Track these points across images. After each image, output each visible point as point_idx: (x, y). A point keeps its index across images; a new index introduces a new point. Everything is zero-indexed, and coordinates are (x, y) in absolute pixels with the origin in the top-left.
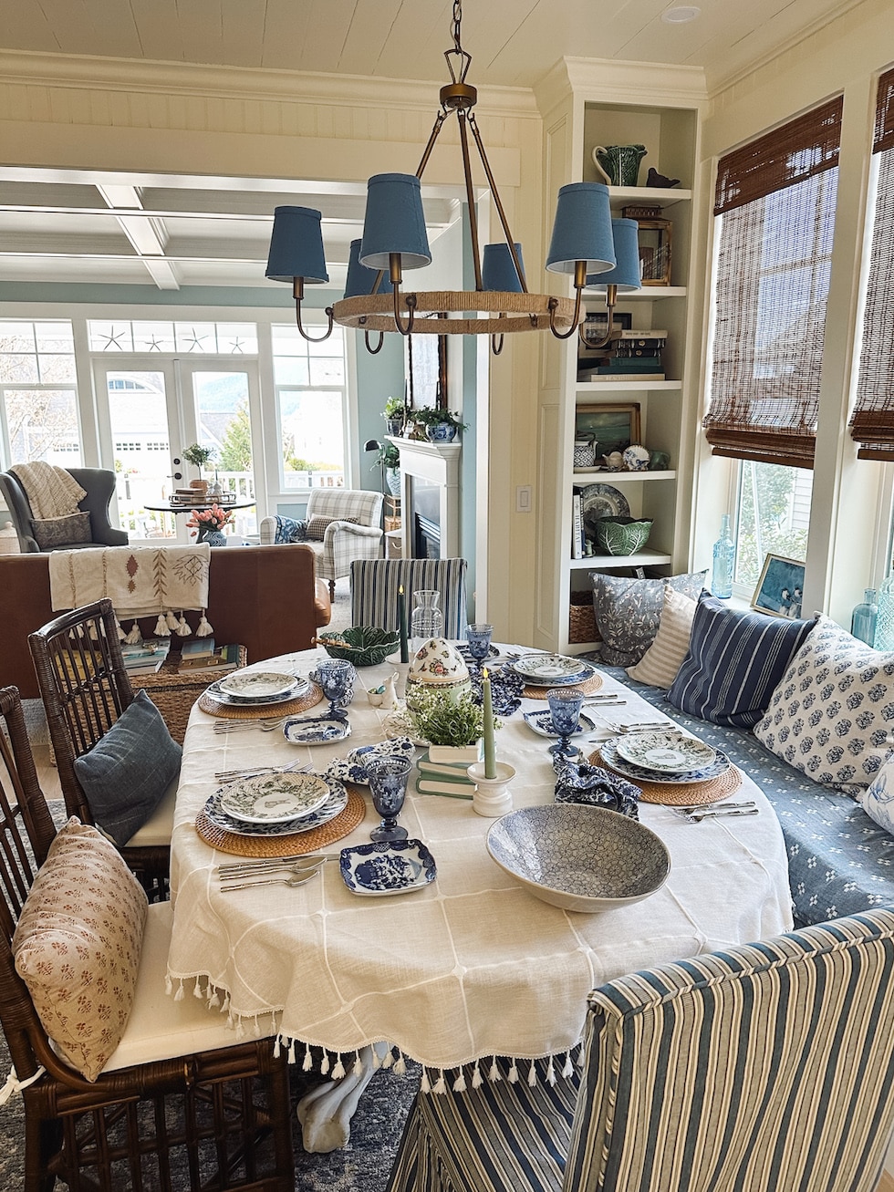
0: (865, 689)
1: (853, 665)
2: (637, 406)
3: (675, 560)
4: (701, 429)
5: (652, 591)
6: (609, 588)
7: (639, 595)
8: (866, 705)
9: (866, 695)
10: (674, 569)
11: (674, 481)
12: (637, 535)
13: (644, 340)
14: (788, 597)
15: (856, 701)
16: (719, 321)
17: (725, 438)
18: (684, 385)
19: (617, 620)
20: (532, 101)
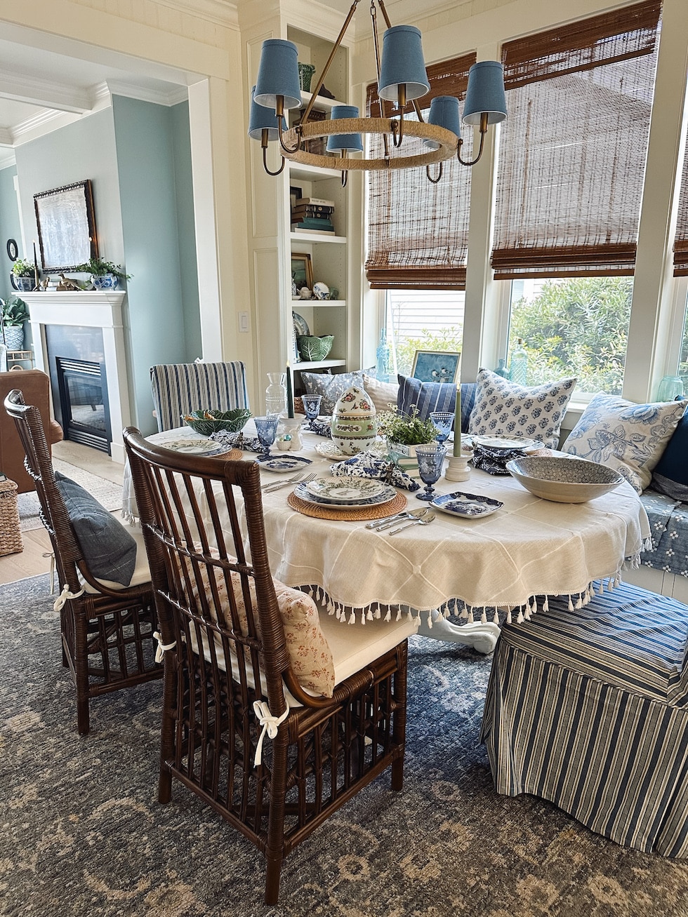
0: (542, 406)
1: (529, 394)
2: (308, 256)
3: (348, 362)
4: (364, 271)
5: (348, 381)
6: (319, 381)
7: (340, 384)
8: (544, 414)
9: (542, 409)
10: (349, 368)
11: (345, 308)
12: (326, 345)
13: (322, 206)
14: (437, 375)
15: (537, 413)
16: (372, 196)
17: (384, 276)
18: (348, 240)
19: (330, 402)
20: (235, 16)
